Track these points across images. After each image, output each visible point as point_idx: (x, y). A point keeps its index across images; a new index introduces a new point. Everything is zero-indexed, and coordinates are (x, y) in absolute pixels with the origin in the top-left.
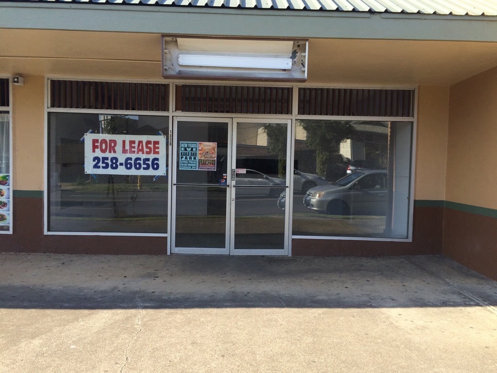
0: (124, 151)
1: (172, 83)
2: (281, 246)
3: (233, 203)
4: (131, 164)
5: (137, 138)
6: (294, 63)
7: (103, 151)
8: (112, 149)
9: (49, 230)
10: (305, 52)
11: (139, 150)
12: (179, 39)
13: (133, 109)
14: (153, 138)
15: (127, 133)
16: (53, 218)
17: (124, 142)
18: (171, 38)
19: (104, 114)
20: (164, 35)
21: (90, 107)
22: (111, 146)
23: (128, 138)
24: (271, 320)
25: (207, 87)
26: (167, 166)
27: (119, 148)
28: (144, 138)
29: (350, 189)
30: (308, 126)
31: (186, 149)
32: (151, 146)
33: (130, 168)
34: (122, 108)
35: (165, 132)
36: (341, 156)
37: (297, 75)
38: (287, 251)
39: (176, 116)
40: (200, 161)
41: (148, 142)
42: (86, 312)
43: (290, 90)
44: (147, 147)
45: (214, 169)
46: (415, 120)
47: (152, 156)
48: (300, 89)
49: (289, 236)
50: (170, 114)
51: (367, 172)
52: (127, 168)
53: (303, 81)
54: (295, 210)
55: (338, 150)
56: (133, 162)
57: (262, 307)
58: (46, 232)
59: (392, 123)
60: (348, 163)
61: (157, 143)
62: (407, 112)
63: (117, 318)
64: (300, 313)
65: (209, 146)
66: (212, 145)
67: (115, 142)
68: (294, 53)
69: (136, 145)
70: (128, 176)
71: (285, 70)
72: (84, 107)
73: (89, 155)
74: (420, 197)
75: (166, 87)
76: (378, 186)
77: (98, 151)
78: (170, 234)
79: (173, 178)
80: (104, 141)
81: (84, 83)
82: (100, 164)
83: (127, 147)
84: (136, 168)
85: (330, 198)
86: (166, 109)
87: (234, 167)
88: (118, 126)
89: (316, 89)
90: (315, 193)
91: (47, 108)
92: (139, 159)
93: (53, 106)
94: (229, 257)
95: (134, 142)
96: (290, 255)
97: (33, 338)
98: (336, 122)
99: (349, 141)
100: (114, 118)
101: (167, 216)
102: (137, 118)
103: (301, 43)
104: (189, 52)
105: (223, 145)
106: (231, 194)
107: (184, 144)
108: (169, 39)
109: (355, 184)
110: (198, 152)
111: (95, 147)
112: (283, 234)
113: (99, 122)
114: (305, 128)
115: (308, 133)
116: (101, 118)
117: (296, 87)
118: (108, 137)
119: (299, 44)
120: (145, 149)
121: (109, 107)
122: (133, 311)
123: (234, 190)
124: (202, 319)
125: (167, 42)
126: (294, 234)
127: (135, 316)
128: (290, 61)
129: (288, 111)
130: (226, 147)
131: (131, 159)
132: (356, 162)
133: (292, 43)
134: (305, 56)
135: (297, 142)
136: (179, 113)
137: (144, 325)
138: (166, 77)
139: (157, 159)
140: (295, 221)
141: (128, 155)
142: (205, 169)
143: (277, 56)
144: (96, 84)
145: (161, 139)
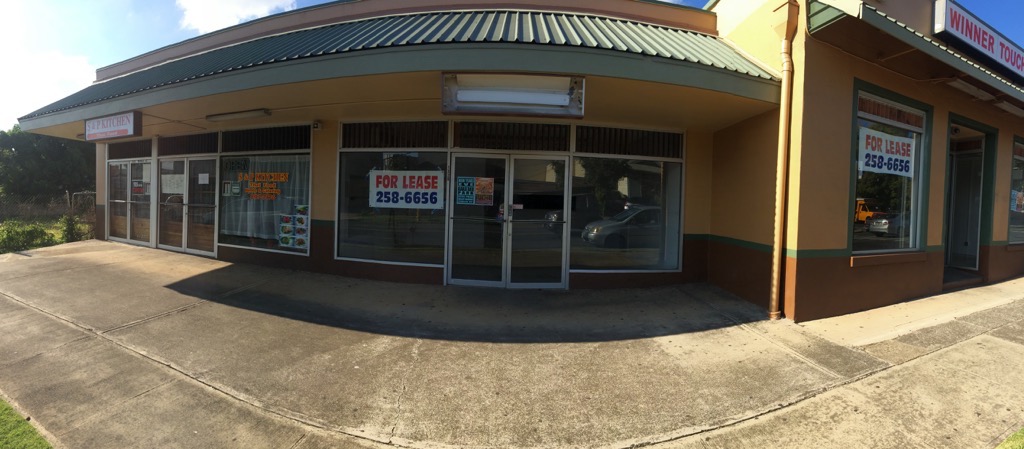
0: (405, 186)
1: (452, 120)
2: (558, 279)
3: (510, 238)
4: (410, 198)
5: (416, 174)
6: (571, 100)
7: (386, 186)
8: (394, 185)
9: (338, 256)
10: (582, 89)
11: (419, 185)
12: (458, 76)
13: (414, 146)
14: (432, 173)
15: (408, 169)
16: (342, 244)
17: (405, 177)
18: (451, 75)
19: (388, 152)
20: (444, 72)
21: (375, 146)
22: (393, 182)
23: (408, 173)
24: (547, 356)
25: (484, 124)
26: (445, 200)
27: (400, 183)
28: (423, 174)
29: (627, 223)
30: (587, 164)
31: (463, 184)
32: (430, 181)
33: (410, 202)
34: (403, 146)
35: (444, 168)
36: (619, 193)
37: (574, 112)
38: (564, 284)
39: (454, 153)
40: (477, 196)
41: (427, 177)
42: (369, 335)
43: (567, 128)
44: (426, 182)
45: (491, 203)
46: (684, 162)
47: (430, 191)
48: (578, 127)
49: (566, 270)
50: (448, 150)
51: (643, 208)
52: (407, 202)
53: (580, 118)
54: (572, 245)
55: (616, 186)
56: (412, 196)
57: (538, 342)
58: (336, 258)
59: (665, 163)
60: (625, 199)
61: (435, 178)
62: (677, 154)
63: (395, 344)
64: (575, 347)
65: (486, 182)
66: (490, 180)
67: (396, 177)
68: (572, 90)
69: (416, 181)
70: (408, 209)
71: (562, 106)
72: (370, 146)
73: (373, 190)
74: (688, 232)
75: (445, 124)
76: (653, 222)
77: (381, 186)
78: (447, 266)
79: (450, 212)
80: (387, 177)
81: (370, 124)
82: (383, 198)
83: (408, 182)
84: (416, 202)
85: (608, 233)
86: (444, 145)
87: (511, 203)
88: (400, 163)
89: (593, 128)
90: (593, 229)
91: (340, 149)
92: (418, 193)
93: (344, 146)
94: (505, 290)
95: (414, 177)
96: (567, 288)
97: (324, 352)
98: (613, 160)
99: (626, 179)
100: (396, 156)
101: (443, 247)
102: (416, 155)
103: (578, 79)
104: (467, 88)
105: (500, 181)
106: (508, 229)
107: (461, 179)
108: (449, 76)
109: (631, 220)
110: (475, 187)
111: (378, 183)
112: (560, 268)
113: (382, 160)
114: (584, 166)
115: (586, 171)
116: (385, 156)
117: (574, 124)
118: (390, 173)
119: (576, 80)
120: (424, 184)
121: (392, 146)
122: (410, 339)
123: (510, 225)
124: (477, 353)
125: (447, 79)
126: (571, 268)
127: (413, 344)
128: (567, 98)
129: (566, 148)
130: (503, 183)
131: (410, 193)
132: (632, 199)
133: (569, 79)
134: (581, 94)
135: (575, 179)
136: (457, 149)
137: (420, 354)
138: (445, 114)
139: (435, 193)
140: (572, 255)
141: (409, 190)
142: (482, 204)
143: (554, 93)
144: (381, 125)
145: (440, 174)
